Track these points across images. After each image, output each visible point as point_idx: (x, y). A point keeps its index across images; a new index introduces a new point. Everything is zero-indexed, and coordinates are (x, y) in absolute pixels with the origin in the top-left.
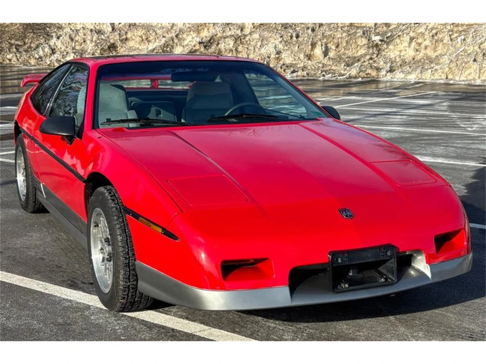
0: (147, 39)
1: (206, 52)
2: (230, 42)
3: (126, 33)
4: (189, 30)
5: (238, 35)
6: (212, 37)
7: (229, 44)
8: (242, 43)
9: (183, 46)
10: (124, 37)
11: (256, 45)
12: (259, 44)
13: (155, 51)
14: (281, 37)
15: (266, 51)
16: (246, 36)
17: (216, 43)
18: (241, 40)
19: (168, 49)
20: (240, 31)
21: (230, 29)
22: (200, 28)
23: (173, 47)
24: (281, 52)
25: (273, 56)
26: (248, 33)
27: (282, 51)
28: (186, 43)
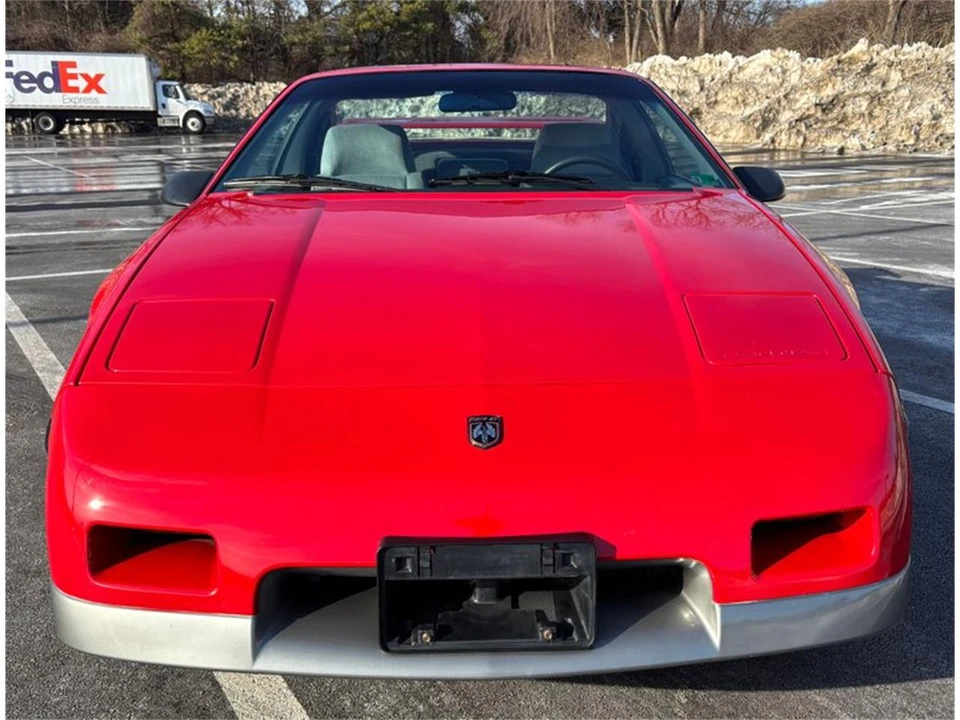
0: (744, 101)
1: (824, 117)
2: (862, 103)
3: (716, 94)
4: (805, 86)
5: (876, 92)
6: (837, 96)
7: (861, 106)
8: (880, 104)
9: (793, 110)
10: (713, 99)
11: (902, 107)
12: (907, 104)
13: (752, 118)
14: (945, 92)
15: (915, 115)
16: (888, 92)
17: (841, 104)
18: (879, 98)
19: (771, 115)
20: (879, 86)
21: (866, 83)
22: (821, 84)
23: (778, 112)
24: (940, 116)
25: (926, 122)
26: (893, 87)
27: (943, 114)
28: (798, 105)
